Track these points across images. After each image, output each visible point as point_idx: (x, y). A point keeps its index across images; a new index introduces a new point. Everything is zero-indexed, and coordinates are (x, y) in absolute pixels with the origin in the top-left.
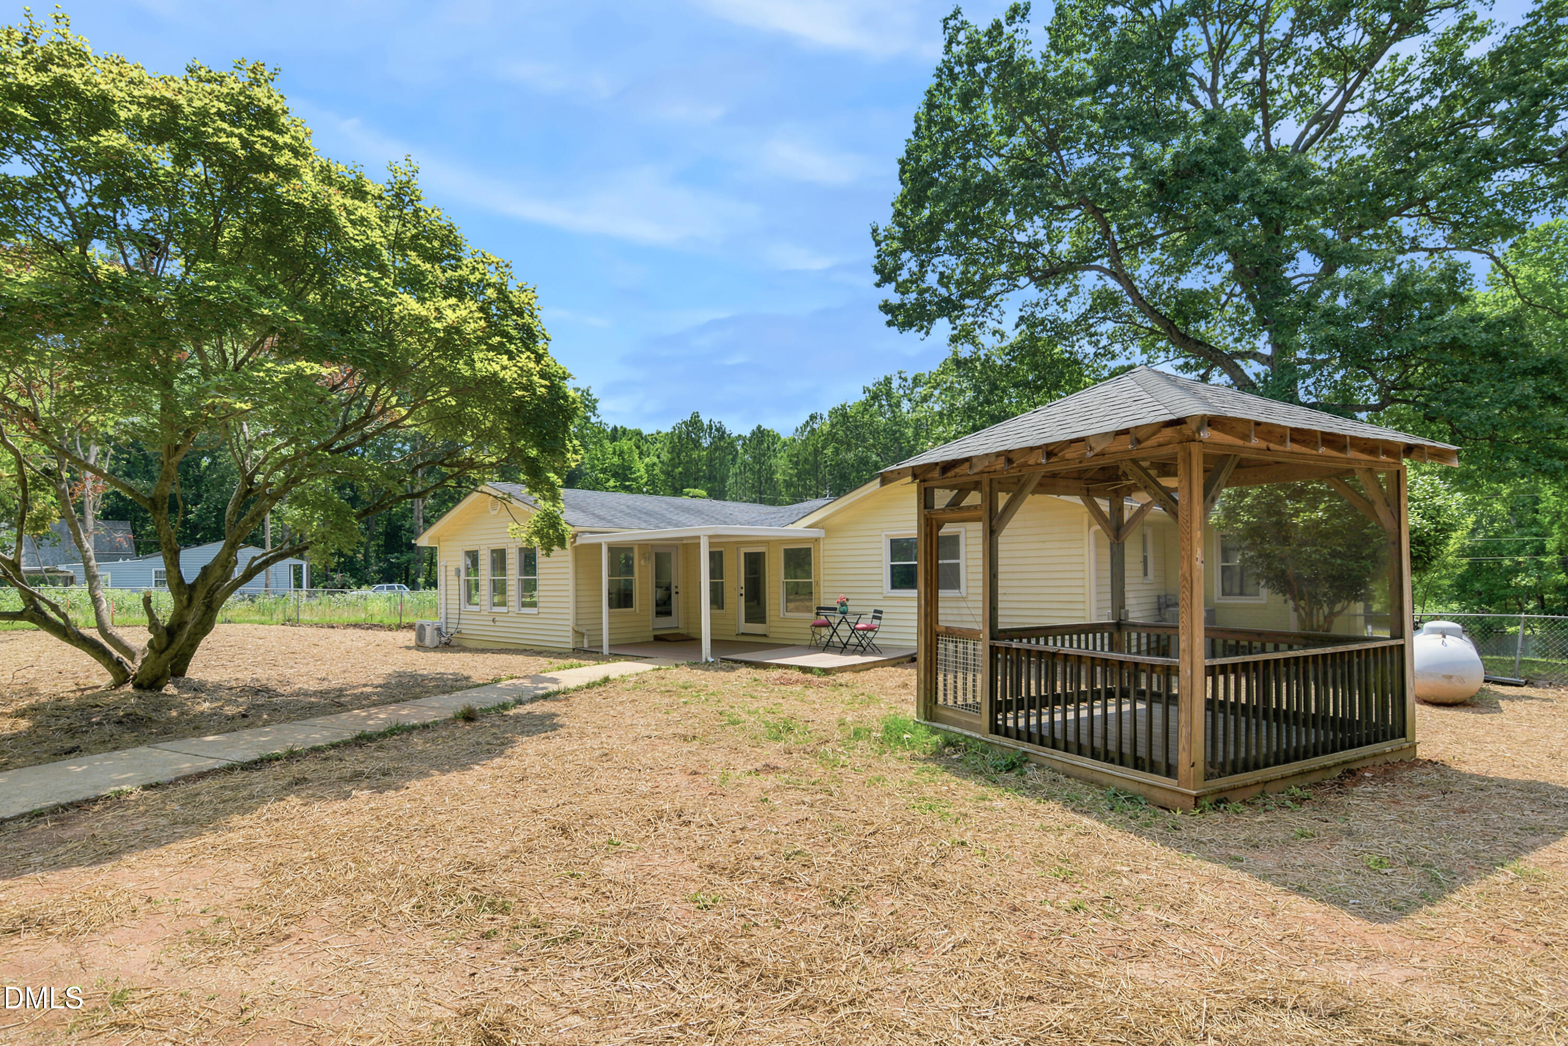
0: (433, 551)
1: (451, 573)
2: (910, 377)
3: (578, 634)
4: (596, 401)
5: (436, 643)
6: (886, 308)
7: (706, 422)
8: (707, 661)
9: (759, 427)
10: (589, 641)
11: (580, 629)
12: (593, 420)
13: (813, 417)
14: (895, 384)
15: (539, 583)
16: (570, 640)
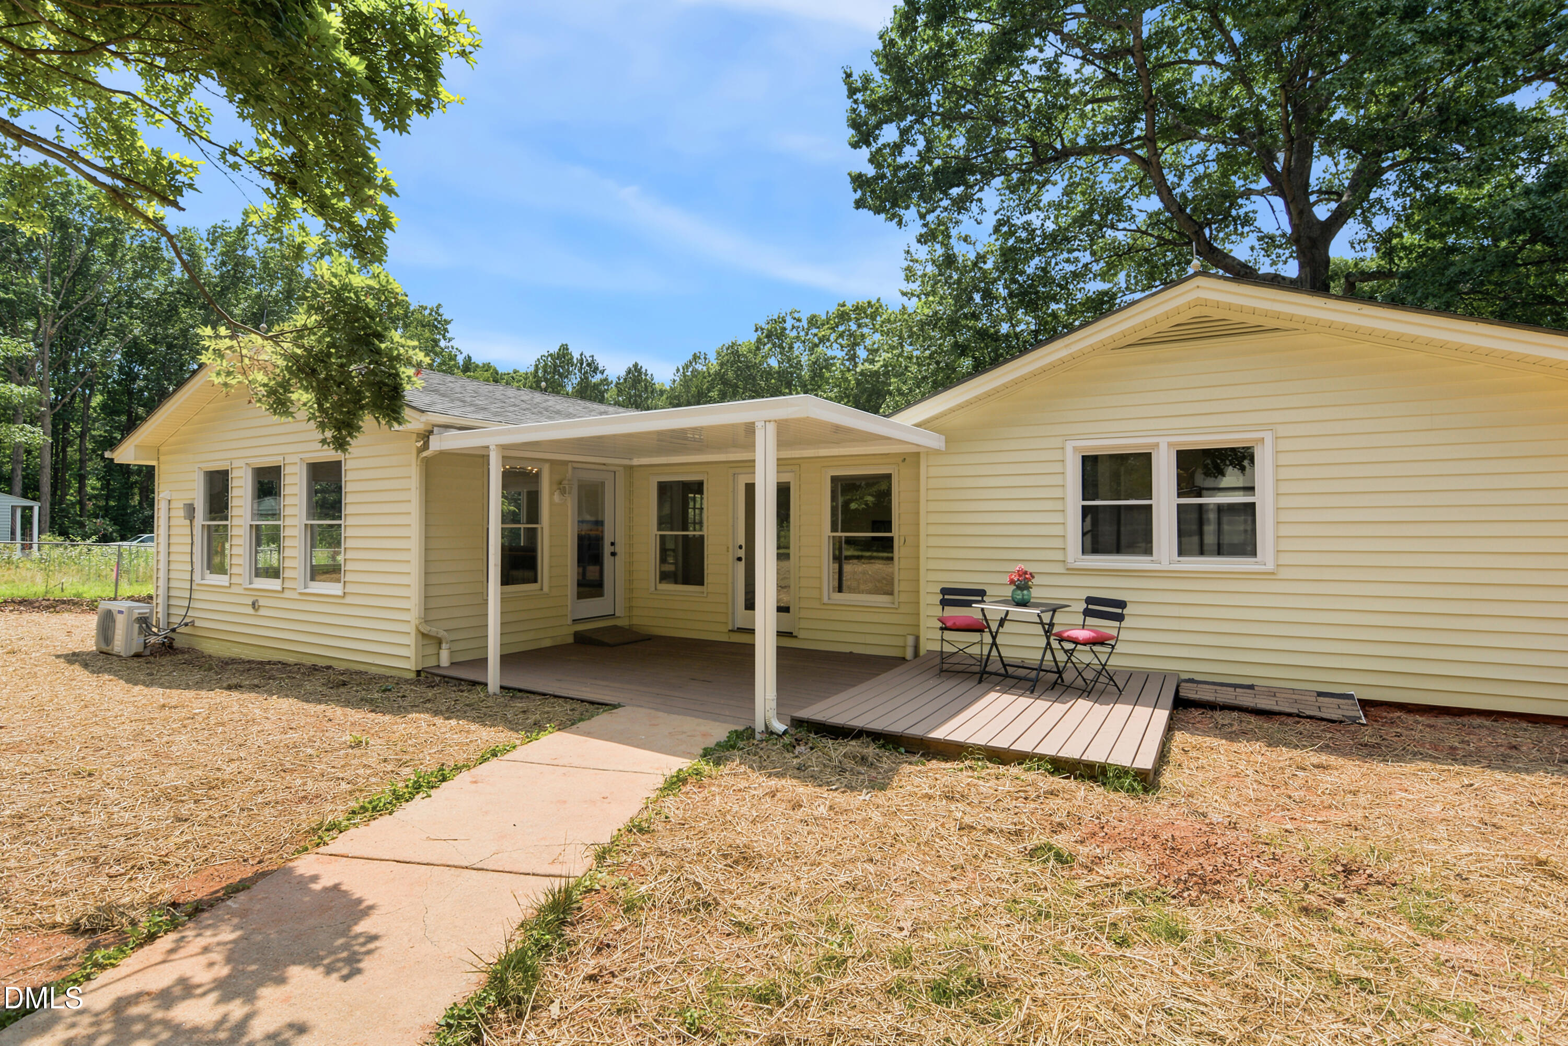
0: (148, 473)
1: (179, 513)
2: (805, 317)
3: (428, 639)
4: (447, 322)
5: (137, 645)
6: (859, 181)
7: (576, 356)
8: (769, 732)
9: (636, 365)
10: (452, 653)
11: (433, 630)
12: (443, 343)
13: (696, 357)
14: (789, 323)
15: (347, 532)
16: (410, 652)
